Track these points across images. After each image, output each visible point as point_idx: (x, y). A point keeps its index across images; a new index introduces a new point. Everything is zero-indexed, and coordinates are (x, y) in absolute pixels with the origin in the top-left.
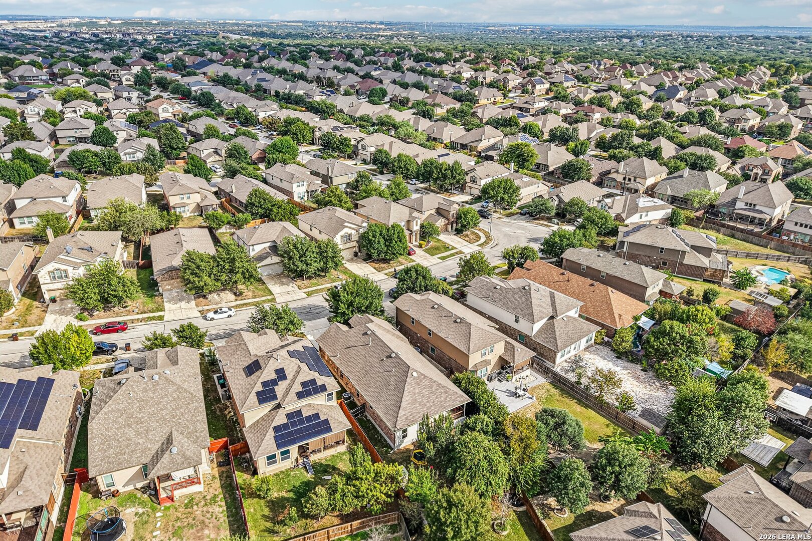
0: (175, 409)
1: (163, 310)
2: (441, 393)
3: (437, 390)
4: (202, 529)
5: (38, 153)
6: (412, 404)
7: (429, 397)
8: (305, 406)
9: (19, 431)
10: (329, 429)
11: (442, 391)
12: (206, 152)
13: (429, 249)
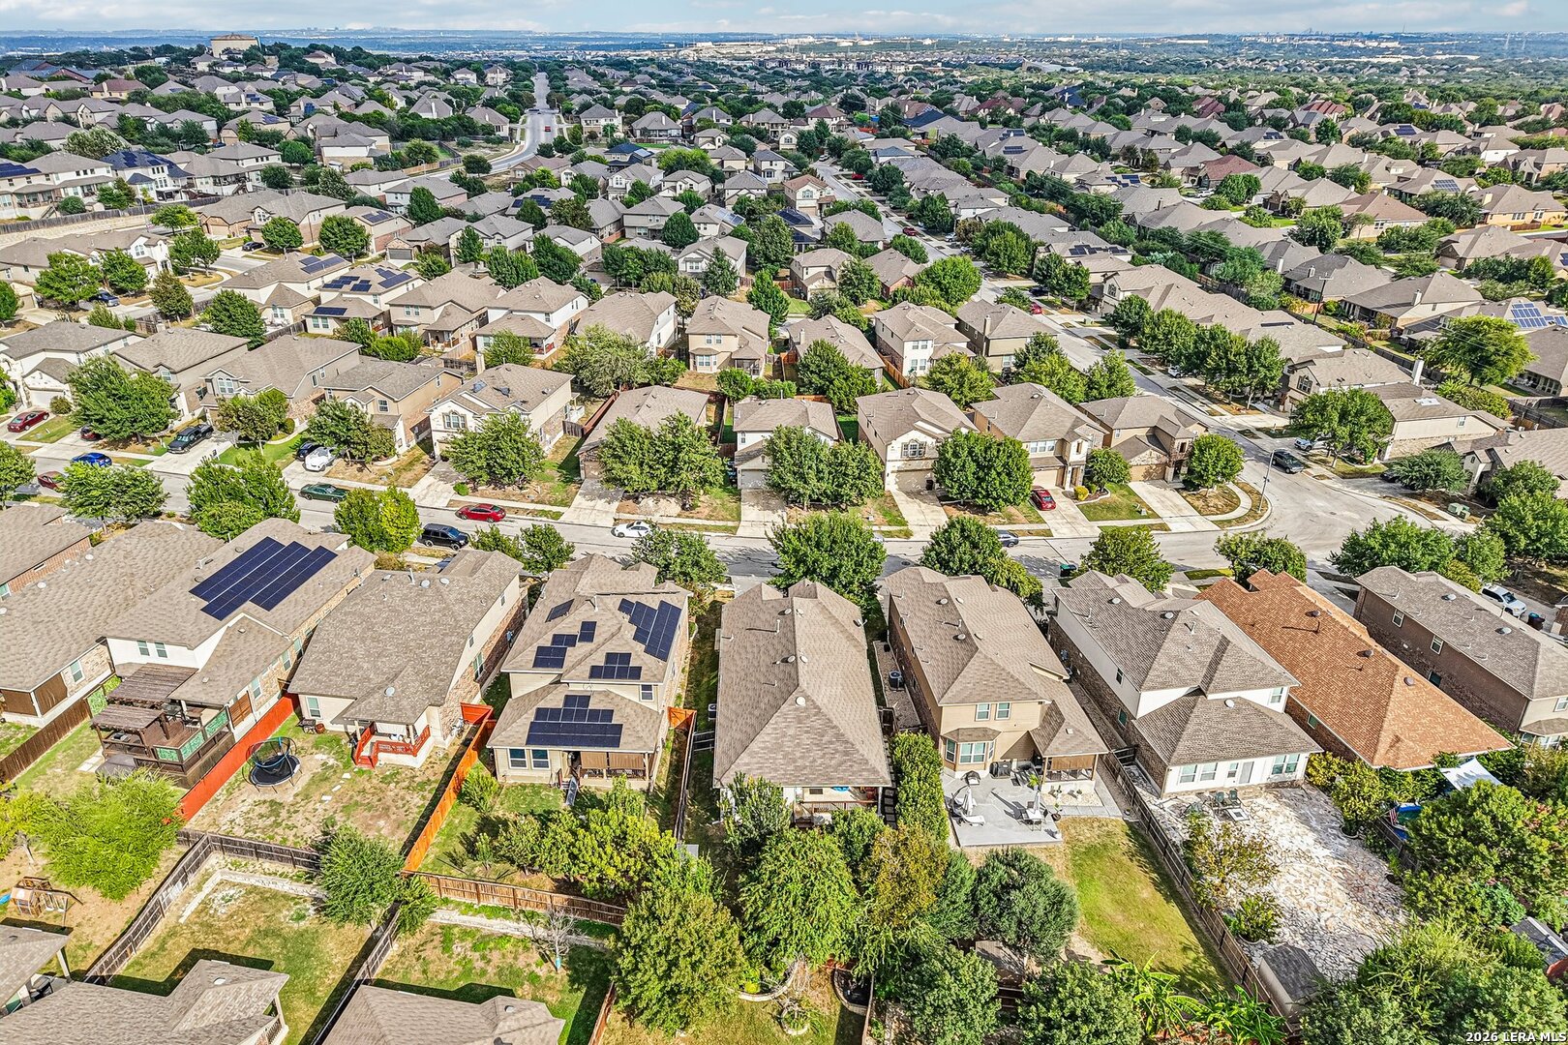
0: (426, 637)
1: (567, 505)
2: (837, 751)
3: (831, 742)
4: (379, 817)
5: (570, 247)
6: (771, 752)
7: (809, 751)
8: (600, 693)
9: (248, 604)
10: (616, 743)
11: (840, 748)
12: (812, 271)
13: (1094, 506)
